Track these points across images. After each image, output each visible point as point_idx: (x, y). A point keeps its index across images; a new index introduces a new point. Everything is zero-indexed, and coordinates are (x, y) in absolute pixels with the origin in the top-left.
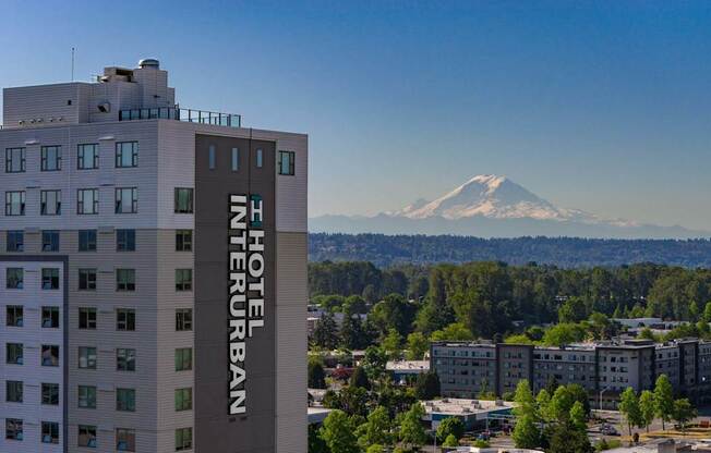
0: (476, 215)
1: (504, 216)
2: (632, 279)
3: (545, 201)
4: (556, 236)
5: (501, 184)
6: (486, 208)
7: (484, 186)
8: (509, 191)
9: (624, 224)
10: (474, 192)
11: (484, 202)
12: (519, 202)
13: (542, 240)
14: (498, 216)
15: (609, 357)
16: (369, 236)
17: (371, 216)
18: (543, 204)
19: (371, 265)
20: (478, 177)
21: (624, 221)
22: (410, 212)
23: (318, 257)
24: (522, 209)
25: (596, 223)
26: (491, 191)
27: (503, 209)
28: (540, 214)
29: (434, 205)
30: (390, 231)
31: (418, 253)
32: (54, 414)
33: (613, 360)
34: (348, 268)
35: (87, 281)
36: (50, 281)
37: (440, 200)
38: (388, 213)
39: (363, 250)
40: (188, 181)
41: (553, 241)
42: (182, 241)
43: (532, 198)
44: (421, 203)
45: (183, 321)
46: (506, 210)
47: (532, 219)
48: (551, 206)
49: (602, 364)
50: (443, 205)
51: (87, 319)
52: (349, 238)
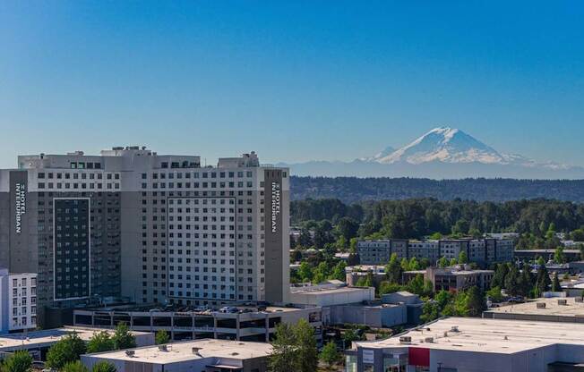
0: (434, 160)
1: (457, 161)
2: (510, 209)
3: (491, 148)
4: (493, 177)
5: (455, 135)
6: (442, 154)
7: (441, 136)
8: (462, 140)
9: (555, 167)
10: (432, 141)
11: (441, 150)
12: (469, 149)
13: (482, 181)
14: (453, 160)
15: (446, 245)
16: (345, 179)
17: (348, 162)
18: (490, 150)
19: (339, 201)
20: (435, 130)
21: (555, 164)
22: (381, 158)
23: (305, 195)
24: (472, 155)
25: (532, 165)
26: (447, 140)
27: (456, 155)
28: (486, 159)
29: (400, 152)
30: (362, 174)
31: (382, 192)
32: (233, 232)
33: (447, 247)
34: (323, 203)
35: (241, 202)
36: (232, 202)
37: (406, 148)
38: (363, 159)
39: (339, 190)
40: (263, 180)
41: (490, 181)
42: (262, 193)
43: (481, 146)
44: (390, 151)
45: (262, 210)
46: (460, 156)
47: (480, 163)
48: (496, 152)
49: (442, 249)
50: (409, 152)
51: (240, 211)
52: (329, 181)
